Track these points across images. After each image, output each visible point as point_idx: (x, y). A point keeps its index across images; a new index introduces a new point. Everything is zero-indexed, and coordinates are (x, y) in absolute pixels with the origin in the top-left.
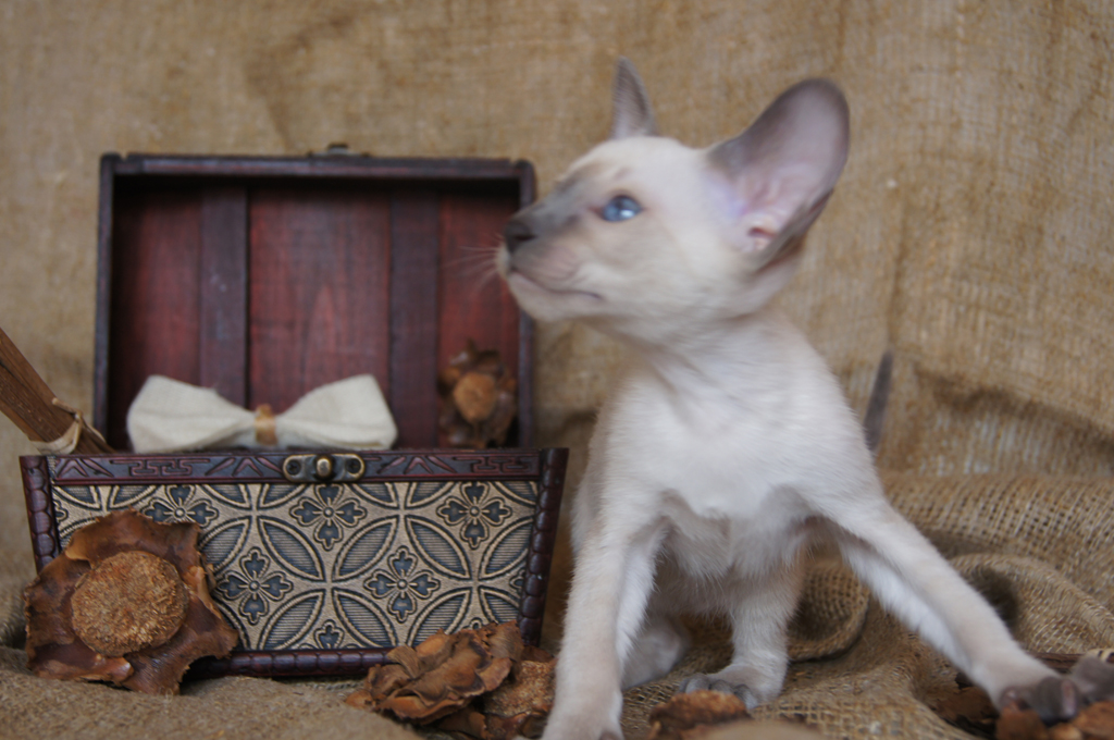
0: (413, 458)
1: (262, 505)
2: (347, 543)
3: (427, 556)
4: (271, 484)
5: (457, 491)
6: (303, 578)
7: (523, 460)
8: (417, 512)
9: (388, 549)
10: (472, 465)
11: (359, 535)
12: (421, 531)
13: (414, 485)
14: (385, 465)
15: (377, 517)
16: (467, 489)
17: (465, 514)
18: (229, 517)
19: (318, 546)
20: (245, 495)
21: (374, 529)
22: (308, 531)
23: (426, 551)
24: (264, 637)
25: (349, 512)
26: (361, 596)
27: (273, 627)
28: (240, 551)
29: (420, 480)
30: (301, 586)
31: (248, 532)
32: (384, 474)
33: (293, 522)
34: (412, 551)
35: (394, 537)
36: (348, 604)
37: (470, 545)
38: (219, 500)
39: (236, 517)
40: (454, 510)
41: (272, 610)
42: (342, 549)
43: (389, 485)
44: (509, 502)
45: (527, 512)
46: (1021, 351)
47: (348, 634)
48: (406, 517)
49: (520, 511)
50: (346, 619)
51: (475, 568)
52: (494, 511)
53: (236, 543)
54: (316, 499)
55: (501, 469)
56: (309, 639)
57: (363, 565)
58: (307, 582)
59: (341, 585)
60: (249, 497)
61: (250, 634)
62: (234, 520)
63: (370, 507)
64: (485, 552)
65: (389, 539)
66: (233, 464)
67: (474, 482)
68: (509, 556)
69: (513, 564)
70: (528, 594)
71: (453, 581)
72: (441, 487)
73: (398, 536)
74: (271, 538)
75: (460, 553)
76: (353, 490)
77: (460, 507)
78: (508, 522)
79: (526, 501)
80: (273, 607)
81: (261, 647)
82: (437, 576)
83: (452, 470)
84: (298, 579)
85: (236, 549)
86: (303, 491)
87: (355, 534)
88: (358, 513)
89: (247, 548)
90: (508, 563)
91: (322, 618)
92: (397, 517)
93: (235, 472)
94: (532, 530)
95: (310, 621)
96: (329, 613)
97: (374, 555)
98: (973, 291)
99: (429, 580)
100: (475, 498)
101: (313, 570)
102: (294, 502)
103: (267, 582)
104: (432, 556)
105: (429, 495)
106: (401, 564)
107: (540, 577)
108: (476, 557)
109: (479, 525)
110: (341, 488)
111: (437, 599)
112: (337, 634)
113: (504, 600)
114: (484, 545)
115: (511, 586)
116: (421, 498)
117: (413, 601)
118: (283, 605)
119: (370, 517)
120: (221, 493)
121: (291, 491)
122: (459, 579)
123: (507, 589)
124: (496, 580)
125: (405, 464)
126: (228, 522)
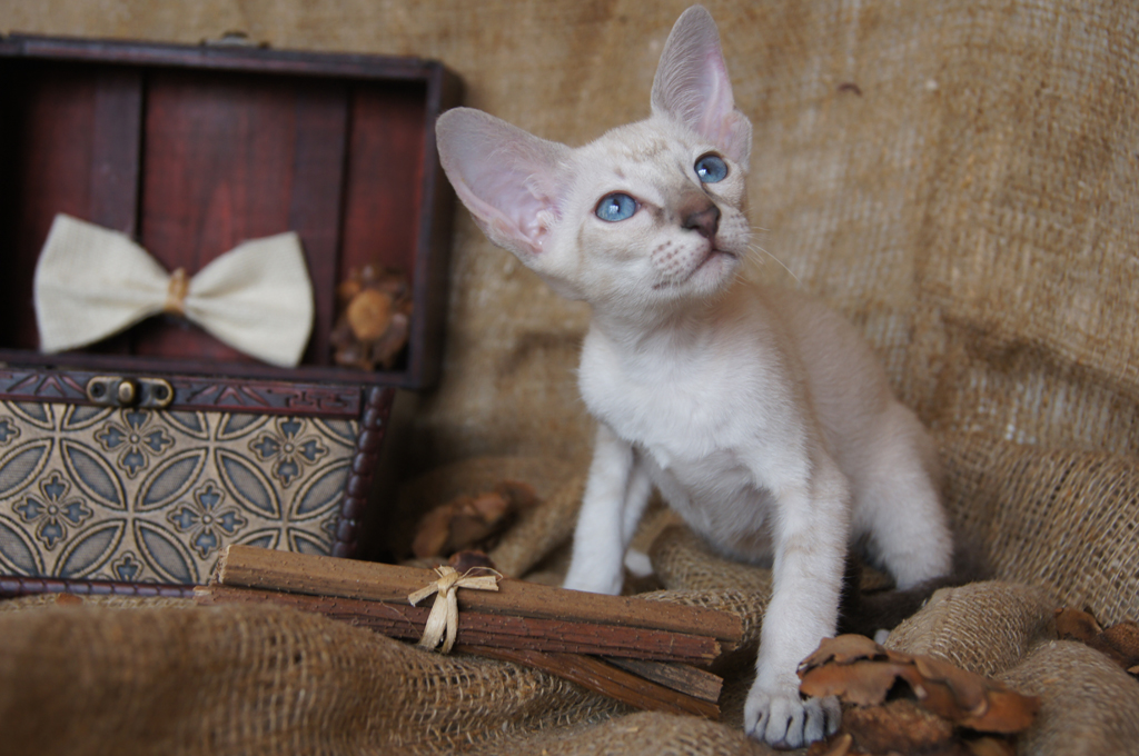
0: (224, 389)
1: (66, 426)
2: (152, 472)
3: (235, 492)
4: (77, 406)
5: (271, 426)
6: (103, 505)
7: (343, 397)
8: (229, 445)
9: (195, 482)
10: (287, 400)
11: (165, 465)
12: (231, 466)
13: (227, 416)
14: (195, 394)
15: (184, 447)
16: (283, 425)
17: (278, 451)
18: (30, 436)
19: (122, 474)
20: (49, 415)
21: (182, 460)
22: (112, 457)
23: (236, 486)
24: (60, 564)
25: (157, 440)
26: (164, 528)
27: (71, 554)
28: (40, 472)
29: (233, 412)
30: (102, 513)
31: (50, 454)
32: (194, 402)
33: (97, 446)
34: (220, 485)
35: (201, 470)
36: (149, 537)
37: (282, 484)
38: (22, 418)
39: (38, 437)
40: (268, 446)
41: (70, 536)
42: (147, 478)
43: (200, 415)
44: (326, 441)
45: (346, 453)
46: (1070, 299)
47: (147, 568)
48: (216, 450)
49: (338, 452)
50: (146, 552)
51: (286, 509)
52: (310, 449)
53: (36, 463)
54: (122, 424)
55: (319, 404)
56: (107, 571)
57: (167, 496)
58: (108, 510)
59: (144, 515)
60: (53, 416)
61: (46, 559)
62: (36, 440)
63: (178, 436)
64: (297, 493)
65: (196, 471)
66: (36, 382)
67: (291, 417)
68: (323, 497)
69: (326, 507)
70: (338, 540)
71: (262, 520)
72: (255, 420)
73: (206, 469)
74: (73, 462)
75: (270, 491)
76: (162, 417)
77: (273, 442)
78: (325, 461)
79: (345, 441)
80: (71, 533)
81: (57, 573)
82: (245, 514)
83: (266, 403)
84: (99, 507)
85: (37, 469)
86: (109, 415)
87: (161, 464)
88: (166, 442)
89: (48, 470)
90: (321, 505)
91: (122, 548)
92: (207, 449)
93: (38, 390)
94: (348, 473)
95: (108, 551)
96: (129, 544)
97: (180, 487)
98: (1017, 219)
99: (236, 517)
100: (290, 435)
101: (116, 497)
102: (100, 426)
103: (68, 507)
104: (241, 492)
105: (242, 428)
106: (207, 499)
107: (352, 523)
108: (288, 497)
109: (293, 463)
110: (149, 414)
111: (243, 537)
112: (136, 567)
113: (313, 544)
114: (297, 484)
115: (323, 530)
116: (233, 430)
117: (218, 538)
118: (81, 533)
119: (179, 447)
120: (24, 411)
121: (97, 413)
122: (267, 518)
123: (318, 532)
124: (307, 522)
125: (217, 395)
126: (29, 442)
